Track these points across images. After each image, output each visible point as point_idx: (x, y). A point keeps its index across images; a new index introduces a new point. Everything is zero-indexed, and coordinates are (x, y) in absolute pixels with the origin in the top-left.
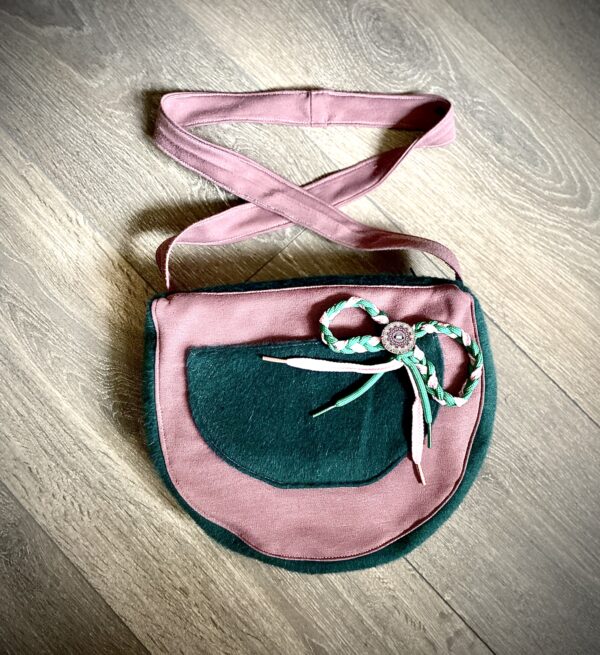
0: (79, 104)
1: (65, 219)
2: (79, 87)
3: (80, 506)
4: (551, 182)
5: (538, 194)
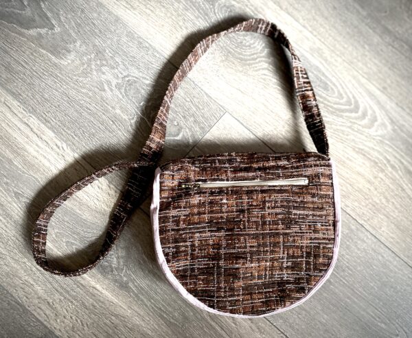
0: (56, 75)
1: (55, 147)
2: (55, 65)
3: (81, 321)
4: (338, 100)
5: (331, 107)
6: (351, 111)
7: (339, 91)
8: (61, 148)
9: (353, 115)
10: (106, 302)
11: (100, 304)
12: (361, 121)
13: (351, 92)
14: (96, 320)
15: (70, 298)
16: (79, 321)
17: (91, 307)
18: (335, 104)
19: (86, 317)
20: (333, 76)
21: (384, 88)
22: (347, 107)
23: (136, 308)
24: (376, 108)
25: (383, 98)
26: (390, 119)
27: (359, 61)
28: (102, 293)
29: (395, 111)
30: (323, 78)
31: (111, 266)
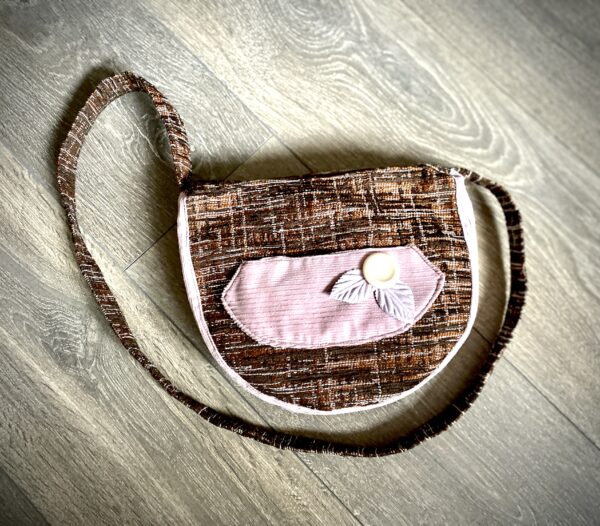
0: (25, 68)
1: (11, 174)
2: (25, 53)
3: (23, 433)
4: (455, 126)
5: (443, 137)
6: (475, 145)
7: (459, 113)
8: (20, 177)
9: (479, 151)
10: (62, 409)
11: (53, 410)
12: (492, 162)
13: (479, 115)
14: (45, 434)
15: (11, 398)
16: (20, 431)
17: (40, 414)
18: (449, 132)
19: (31, 427)
20: (452, 88)
21: (538, 111)
22: (470, 139)
23: (104, 422)
24: (519, 142)
25: (533, 127)
26: (543, 162)
27: (497, 65)
28: (57, 395)
29: (552, 149)
30: (434, 90)
31: (74, 356)
